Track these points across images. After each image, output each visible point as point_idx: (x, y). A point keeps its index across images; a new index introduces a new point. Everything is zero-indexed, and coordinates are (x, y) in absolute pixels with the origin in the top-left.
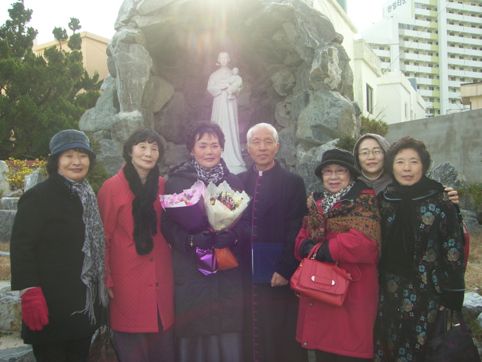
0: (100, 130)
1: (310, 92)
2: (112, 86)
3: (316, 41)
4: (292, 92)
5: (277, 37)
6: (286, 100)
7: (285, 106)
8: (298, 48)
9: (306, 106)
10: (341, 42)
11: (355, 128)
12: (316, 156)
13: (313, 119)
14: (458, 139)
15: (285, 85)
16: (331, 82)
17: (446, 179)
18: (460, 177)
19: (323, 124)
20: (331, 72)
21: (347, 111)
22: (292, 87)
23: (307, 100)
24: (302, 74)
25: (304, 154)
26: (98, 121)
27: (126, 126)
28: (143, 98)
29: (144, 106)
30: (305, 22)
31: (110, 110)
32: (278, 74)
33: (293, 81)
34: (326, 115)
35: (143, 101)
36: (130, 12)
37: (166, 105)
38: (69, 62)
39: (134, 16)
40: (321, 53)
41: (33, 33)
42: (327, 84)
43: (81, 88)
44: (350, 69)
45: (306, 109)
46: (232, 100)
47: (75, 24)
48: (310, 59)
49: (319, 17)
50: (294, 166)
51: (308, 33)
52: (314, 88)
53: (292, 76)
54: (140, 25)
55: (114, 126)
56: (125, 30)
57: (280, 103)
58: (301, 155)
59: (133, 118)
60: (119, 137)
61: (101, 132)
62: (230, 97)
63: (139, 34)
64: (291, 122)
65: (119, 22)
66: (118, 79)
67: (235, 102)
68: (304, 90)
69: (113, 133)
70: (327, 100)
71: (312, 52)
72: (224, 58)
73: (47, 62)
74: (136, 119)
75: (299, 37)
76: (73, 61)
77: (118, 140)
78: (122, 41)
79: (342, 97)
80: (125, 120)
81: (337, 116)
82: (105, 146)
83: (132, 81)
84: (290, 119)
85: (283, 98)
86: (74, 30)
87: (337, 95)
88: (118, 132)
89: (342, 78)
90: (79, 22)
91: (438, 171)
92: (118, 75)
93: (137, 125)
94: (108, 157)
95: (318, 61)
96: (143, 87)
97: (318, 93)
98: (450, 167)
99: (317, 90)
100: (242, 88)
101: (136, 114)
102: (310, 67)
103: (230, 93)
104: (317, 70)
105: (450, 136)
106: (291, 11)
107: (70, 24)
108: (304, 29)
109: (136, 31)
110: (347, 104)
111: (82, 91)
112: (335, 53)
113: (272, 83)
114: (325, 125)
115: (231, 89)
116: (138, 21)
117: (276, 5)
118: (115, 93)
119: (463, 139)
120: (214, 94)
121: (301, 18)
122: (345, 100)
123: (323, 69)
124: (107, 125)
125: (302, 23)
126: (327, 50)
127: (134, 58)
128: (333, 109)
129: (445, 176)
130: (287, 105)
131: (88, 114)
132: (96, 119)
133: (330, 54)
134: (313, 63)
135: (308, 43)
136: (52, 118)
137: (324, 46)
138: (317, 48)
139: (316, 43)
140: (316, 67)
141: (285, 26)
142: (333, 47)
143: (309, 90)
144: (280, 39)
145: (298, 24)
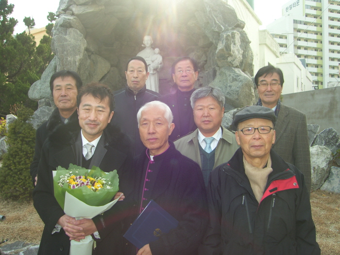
0: (43, 98)
3: (222, 26)
4: (204, 68)
5: (191, 23)
8: (207, 32)
10: (243, 28)
11: (254, 99)
15: (199, 63)
16: (234, 60)
17: (329, 141)
20: (233, 52)
21: (246, 85)
22: (204, 64)
24: (211, 54)
26: (42, 91)
30: (213, 10)
34: (228, 88)
36: (68, 2)
37: (103, 78)
40: (225, 36)
41: (14, 22)
42: (230, 62)
44: (251, 50)
45: (213, 83)
46: (153, 74)
47: (52, 16)
48: (217, 41)
51: (215, 20)
52: (220, 66)
53: (204, 56)
54: (76, 12)
56: (63, 17)
61: (43, 100)
62: (152, 72)
63: (75, 20)
65: (60, 10)
66: (57, 56)
67: (156, 76)
68: (213, 67)
70: (230, 75)
71: (218, 35)
72: (148, 40)
75: (208, 23)
78: (61, 26)
79: (243, 73)
81: (238, 89)
82: (45, 111)
83: (67, 59)
86: (51, 21)
89: (243, 57)
90: (54, 15)
91: (323, 135)
97: (223, 70)
98: (334, 132)
99: (222, 67)
102: (216, 48)
103: (152, 69)
104: (222, 50)
105: (333, 105)
107: (48, 17)
108: (212, 16)
109: (72, 18)
110: (247, 79)
112: (238, 37)
114: (228, 96)
115: (152, 66)
116: (74, 9)
121: (210, 7)
122: (245, 75)
123: (227, 50)
124: (48, 94)
125: (210, 11)
126: (230, 34)
127: (70, 40)
128: (235, 83)
129: (329, 139)
130: (200, 78)
131: (35, 85)
132: (41, 89)
133: (233, 36)
134: (219, 44)
135: (215, 27)
136: (20, 87)
137: (228, 30)
138: (223, 32)
139: (221, 28)
140: (220, 48)
141: (196, 14)
142: (235, 31)
143: (216, 67)
144: (193, 25)
145: (207, 11)
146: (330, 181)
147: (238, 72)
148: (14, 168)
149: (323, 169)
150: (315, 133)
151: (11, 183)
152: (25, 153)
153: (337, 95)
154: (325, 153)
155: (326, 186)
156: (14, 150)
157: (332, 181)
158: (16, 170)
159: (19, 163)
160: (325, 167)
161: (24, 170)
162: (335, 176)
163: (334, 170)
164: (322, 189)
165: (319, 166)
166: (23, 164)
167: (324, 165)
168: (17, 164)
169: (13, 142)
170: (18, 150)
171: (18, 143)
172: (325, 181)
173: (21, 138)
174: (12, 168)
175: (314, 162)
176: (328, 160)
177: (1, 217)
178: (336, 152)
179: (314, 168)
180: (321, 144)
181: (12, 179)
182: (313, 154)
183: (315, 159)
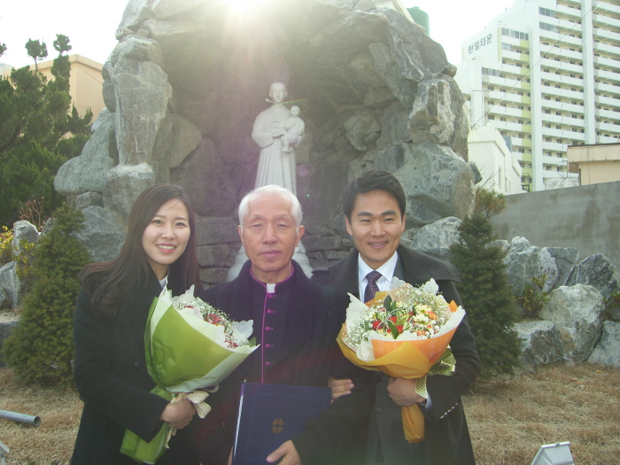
0: (87, 191)
1: (405, 146)
2: (108, 125)
3: (419, 71)
4: (375, 145)
5: (358, 64)
6: (366, 157)
7: (364, 166)
8: (390, 81)
9: (398, 167)
10: (453, 75)
11: (473, 201)
12: (416, 241)
13: (413, 186)
14: (603, 219)
15: (365, 136)
16: (441, 132)
17: (596, 277)
18: (617, 276)
19: (428, 194)
20: (441, 118)
21: (463, 175)
22: (376, 138)
23: (400, 159)
24: (392, 119)
26: (83, 177)
27: (128, 187)
28: (155, 144)
29: (157, 158)
30: (404, 42)
31: (103, 161)
32: (355, 118)
33: (377, 129)
35: (155, 149)
36: (142, 13)
37: (189, 157)
38: (49, 91)
39: (146, 19)
40: (428, 88)
42: (434, 135)
44: (464, 116)
45: (401, 171)
46: (288, 153)
47: (62, 43)
48: (407, 97)
49: (424, 35)
51: (407, 59)
52: (414, 141)
53: (374, 122)
54: (156, 33)
55: (107, 187)
56: (132, 40)
57: (356, 161)
59: (140, 174)
60: (115, 203)
61: (87, 194)
62: (286, 149)
63: (154, 47)
65: (124, 27)
66: (118, 114)
67: (293, 156)
68: (396, 143)
69: (106, 196)
70: (435, 158)
71: (413, 87)
72: (278, 90)
73: (15, 88)
74: (144, 177)
75: (394, 63)
76: (54, 90)
77: (114, 207)
78: (127, 56)
79: (455, 155)
80: (127, 178)
81: (450, 183)
82: (93, 216)
83: (139, 118)
85: (359, 154)
86: (61, 51)
87: (447, 151)
88: (114, 196)
89: (455, 127)
90: (68, 41)
91: (585, 266)
92: (118, 108)
93: (144, 186)
94: (96, 235)
95: (423, 100)
96: (157, 128)
97: (420, 148)
98: (604, 261)
99: (418, 143)
100: (303, 137)
101: (142, 169)
102: (411, 109)
103: (287, 143)
104: (422, 113)
105: (591, 215)
106: (383, 25)
107: (55, 43)
108: (402, 52)
109: (149, 42)
110: (464, 165)
112: (447, 90)
113: (344, 132)
114: (432, 195)
115: (288, 137)
116: (152, 27)
117: (362, 14)
118: (112, 135)
119: (611, 219)
120: (261, 144)
121: (399, 36)
122: (461, 158)
123: (431, 113)
124: (97, 183)
125: (399, 43)
126: (436, 85)
127: (144, 83)
128: (444, 172)
129: (596, 273)
130: (367, 164)
131: (70, 166)
132: (80, 174)
133: (441, 91)
134: (415, 102)
135: (408, 72)
136: (18, 170)
137: (430, 78)
138: (422, 81)
139: (419, 73)
140: (419, 109)
141: (372, 48)
142: (443, 81)
143: (403, 144)
144: (362, 67)
145: (393, 43)
146: (604, 347)
147: (447, 153)
148: (50, 322)
149: (592, 326)
150: (572, 263)
152: (70, 294)
153: (599, 198)
154: (592, 297)
155: (597, 355)
156: (50, 288)
157: (607, 347)
158: (54, 328)
159: (59, 313)
160: (596, 321)
161: (70, 326)
162: (611, 336)
163: (610, 327)
164: (590, 360)
165: (585, 321)
166: (66, 316)
167: (592, 319)
168: (55, 314)
169: (46, 272)
170: (58, 288)
171: (57, 274)
172: (595, 347)
173: (63, 265)
174: (46, 324)
175: (577, 313)
176: (599, 309)
177: (32, 418)
178: (608, 296)
179: (577, 323)
180: (583, 282)
181: (46, 345)
182: (573, 300)
183: (577, 309)
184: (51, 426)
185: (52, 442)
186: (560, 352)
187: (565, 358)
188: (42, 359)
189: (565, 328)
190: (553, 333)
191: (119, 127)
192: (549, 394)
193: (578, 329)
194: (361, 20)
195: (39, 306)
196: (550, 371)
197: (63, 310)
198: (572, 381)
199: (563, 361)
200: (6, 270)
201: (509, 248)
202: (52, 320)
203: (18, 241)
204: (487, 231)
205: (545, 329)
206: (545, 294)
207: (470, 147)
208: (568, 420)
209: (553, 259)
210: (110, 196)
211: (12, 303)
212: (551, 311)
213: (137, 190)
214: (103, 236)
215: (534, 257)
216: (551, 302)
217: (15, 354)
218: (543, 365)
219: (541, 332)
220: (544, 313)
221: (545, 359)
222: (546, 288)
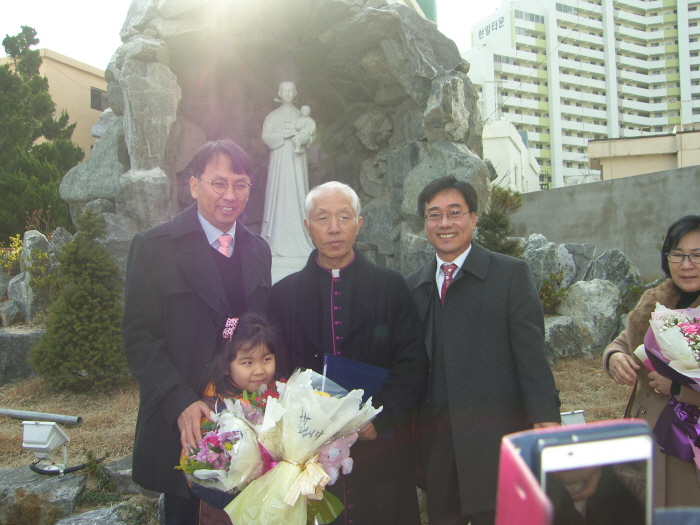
0: (96, 198)
1: (419, 144)
2: (115, 130)
3: (433, 68)
4: (387, 144)
5: (369, 61)
6: (378, 157)
7: (377, 166)
8: (403, 79)
9: (413, 166)
10: (466, 71)
11: (489, 198)
14: (620, 215)
15: (377, 134)
16: (455, 129)
17: (613, 272)
18: (634, 271)
20: (455, 115)
21: (479, 173)
22: (389, 137)
23: (414, 158)
24: (405, 118)
25: (415, 237)
26: (92, 183)
27: (142, 192)
28: (166, 148)
29: (167, 165)
30: (417, 39)
31: (112, 167)
32: (366, 116)
33: (390, 128)
35: (166, 153)
36: (147, 12)
38: (30, 93)
39: (153, 19)
40: (442, 85)
42: (449, 133)
43: (39, 136)
44: (479, 112)
45: (417, 170)
47: (29, 35)
48: (420, 95)
50: (392, 256)
51: (420, 57)
52: (429, 139)
53: (386, 121)
54: (163, 33)
55: (121, 193)
56: (139, 42)
57: (367, 161)
58: (411, 238)
59: (154, 179)
60: (129, 209)
61: (98, 201)
62: (298, 150)
63: (163, 48)
64: (386, 189)
65: (130, 27)
66: (127, 117)
67: (305, 157)
68: (409, 142)
69: (119, 203)
70: (450, 156)
71: (427, 85)
72: (287, 89)
74: (159, 182)
75: (407, 61)
76: (35, 92)
77: (128, 214)
78: (135, 58)
79: (470, 153)
80: (141, 183)
83: (151, 121)
84: (384, 184)
85: (371, 154)
86: (28, 45)
87: (462, 148)
88: (128, 202)
89: (469, 124)
90: (35, 33)
91: (603, 262)
92: (127, 111)
93: (160, 191)
94: (113, 242)
95: (437, 97)
96: (168, 131)
97: (435, 146)
98: (620, 256)
99: (433, 142)
100: (315, 137)
101: (156, 173)
102: (425, 106)
103: (298, 143)
104: (436, 110)
105: (609, 211)
106: (395, 22)
108: (415, 50)
109: (157, 43)
110: (480, 162)
111: (41, 141)
112: (461, 87)
113: (355, 131)
115: (299, 138)
116: (160, 27)
117: (374, 11)
118: (121, 139)
119: (628, 215)
120: (272, 145)
121: (411, 33)
122: (476, 156)
123: (445, 110)
124: (107, 190)
125: (412, 40)
126: (450, 82)
127: (153, 85)
128: (460, 169)
129: (613, 268)
130: (380, 163)
131: (76, 173)
132: (89, 180)
133: (455, 88)
134: (430, 100)
135: (421, 70)
137: (444, 75)
138: (435, 78)
139: (432, 71)
140: (433, 107)
141: (384, 44)
142: (457, 78)
143: (418, 142)
144: (374, 64)
145: (405, 41)
147: (463, 150)
148: (81, 327)
149: (609, 319)
150: (589, 259)
151: (77, 358)
152: (98, 299)
153: (616, 194)
154: (609, 291)
156: (79, 293)
158: (86, 333)
160: (613, 315)
161: (100, 331)
165: (602, 315)
166: (96, 321)
167: (610, 312)
168: (85, 320)
169: (73, 279)
170: (86, 294)
171: (85, 280)
173: (90, 271)
174: (77, 329)
175: (594, 307)
176: (616, 303)
177: (75, 418)
178: (625, 291)
179: (595, 317)
180: (601, 277)
181: (78, 350)
182: (591, 294)
183: (595, 303)
184: (94, 425)
185: (99, 438)
186: (578, 346)
187: (584, 351)
188: (75, 364)
189: (583, 322)
190: (571, 328)
191: (130, 131)
192: (568, 382)
193: (596, 323)
194: (372, 17)
195: (69, 313)
196: (570, 363)
197: (93, 316)
198: (589, 371)
199: (582, 354)
200: (16, 282)
201: (526, 245)
202: (82, 325)
203: (29, 251)
204: (504, 226)
205: (564, 323)
206: (563, 290)
207: (485, 144)
208: (585, 401)
209: (571, 255)
210: (124, 202)
211: (25, 316)
212: (569, 306)
213: (151, 195)
214: (119, 243)
215: (552, 253)
216: (569, 298)
217: (47, 360)
218: (562, 358)
219: (559, 326)
220: (563, 309)
221: (564, 352)
222: (564, 284)
